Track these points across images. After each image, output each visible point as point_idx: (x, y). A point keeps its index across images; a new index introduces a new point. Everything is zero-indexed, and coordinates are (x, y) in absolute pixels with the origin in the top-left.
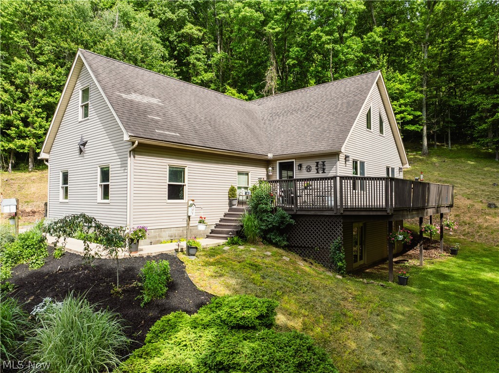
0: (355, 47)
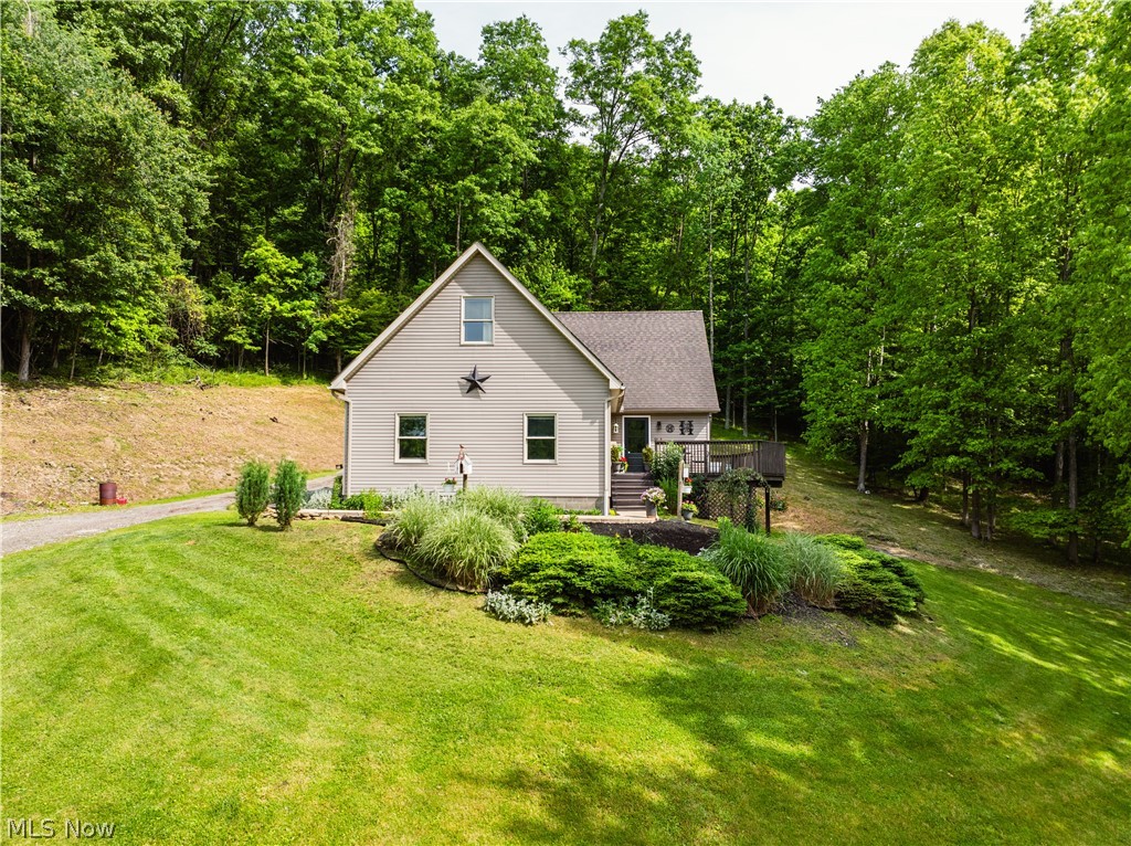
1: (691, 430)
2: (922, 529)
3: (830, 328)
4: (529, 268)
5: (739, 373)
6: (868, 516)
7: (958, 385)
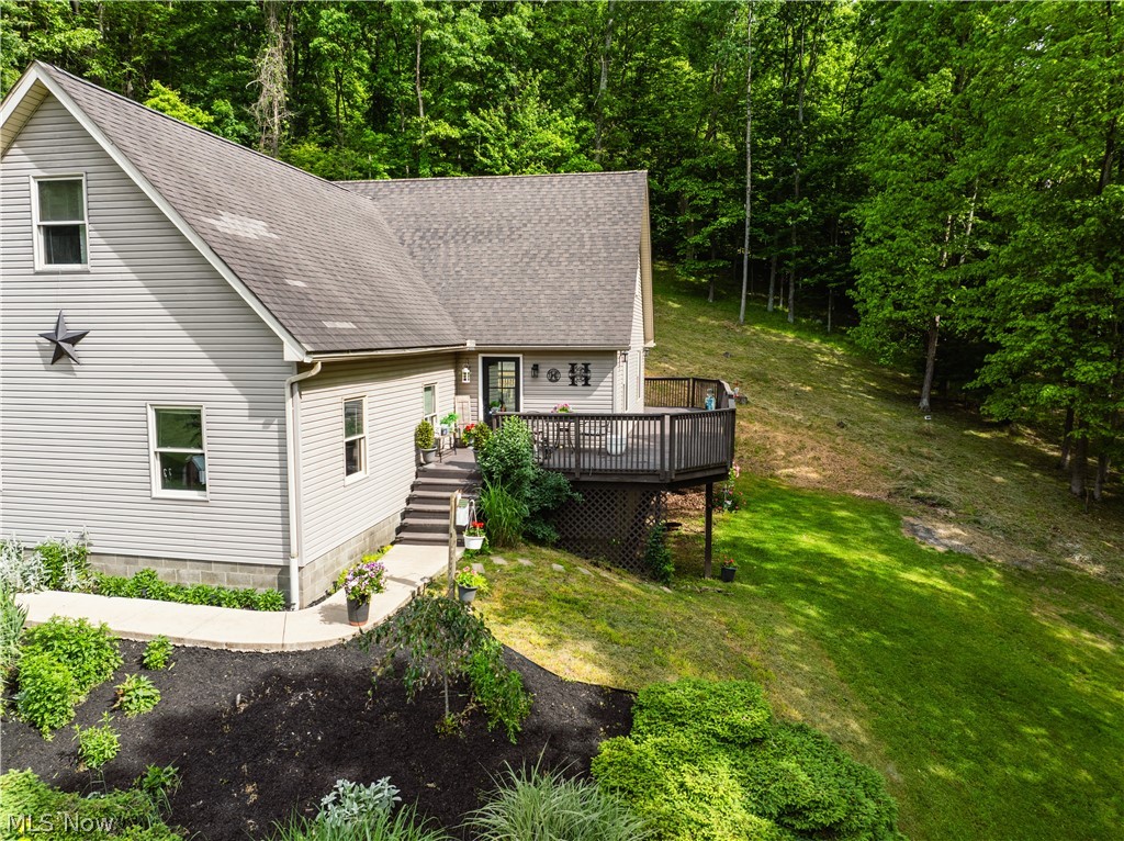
0: (477, 40)
1: (587, 379)
2: (998, 479)
3: (891, 183)
4: (507, 109)
5: (784, 241)
6: (921, 456)
7: (1071, 278)
